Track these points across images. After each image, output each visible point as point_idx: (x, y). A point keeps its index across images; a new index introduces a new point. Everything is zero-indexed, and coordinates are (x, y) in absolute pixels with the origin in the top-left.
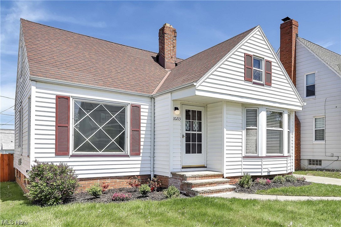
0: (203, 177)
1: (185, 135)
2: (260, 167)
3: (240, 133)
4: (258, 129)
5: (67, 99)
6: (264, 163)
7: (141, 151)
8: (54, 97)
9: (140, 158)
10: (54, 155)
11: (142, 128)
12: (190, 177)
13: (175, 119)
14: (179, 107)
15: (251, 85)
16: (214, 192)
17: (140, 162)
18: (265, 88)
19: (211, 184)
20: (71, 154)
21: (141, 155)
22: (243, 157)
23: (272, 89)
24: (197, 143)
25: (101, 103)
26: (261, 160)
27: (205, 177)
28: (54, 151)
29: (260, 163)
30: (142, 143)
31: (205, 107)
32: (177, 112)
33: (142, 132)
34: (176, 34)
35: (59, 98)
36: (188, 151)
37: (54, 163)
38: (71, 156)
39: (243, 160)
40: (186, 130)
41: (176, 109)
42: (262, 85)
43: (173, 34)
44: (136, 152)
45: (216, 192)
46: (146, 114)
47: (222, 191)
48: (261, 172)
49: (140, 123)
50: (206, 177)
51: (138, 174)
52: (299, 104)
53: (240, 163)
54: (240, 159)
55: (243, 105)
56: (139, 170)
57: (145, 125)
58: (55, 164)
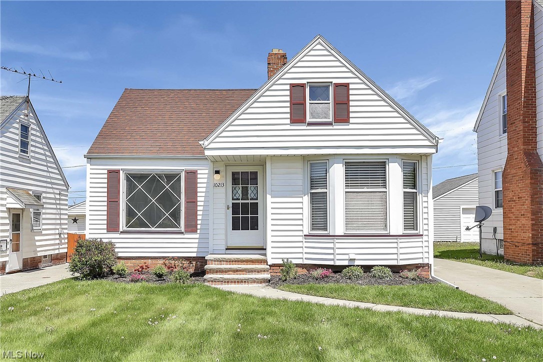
0: (233, 261)
1: (231, 205)
2: (331, 251)
3: (300, 200)
4: (328, 193)
5: (117, 172)
6: (338, 245)
7: (199, 227)
8: (106, 172)
9: (197, 236)
10: (105, 231)
11: (199, 199)
12: (212, 260)
13: (216, 185)
14: (221, 169)
15: (305, 127)
16: (232, 282)
17: (197, 241)
18: (335, 127)
19: (236, 271)
20: (121, 230)
21: (198, 231)
22: (305, 236)
23: (351, 126)
24: (250, 216)
25: (154, 173)
26: (333, 241)
27: (235, 261)
28: (105, 227)
29: (331, 245)
30: (199, 217)
31: (263, 165)
32: (217, 177)
33: (199, 204)
34: (285, 60)
35: (110, 172)
36: (235, 227)
37: (102, 240)
38: (121, 232)
39: (304, 240)
40: (233, 199)
41: (217, 172)
42: (330, 124)
43: (281, 61)
44: (191, 227)
45: (235, 282)
46: (205, 180)
47: (245, 282)
48: (333, 260)
49: (196, 192)
50: (238, 261)
51: (194, 255)
52: (427, 143)
53: (300, 245)
54: (300, 239)
55: (304, 157)
56: (195, 250)
57: (203, 194)
58: (104, 241)
